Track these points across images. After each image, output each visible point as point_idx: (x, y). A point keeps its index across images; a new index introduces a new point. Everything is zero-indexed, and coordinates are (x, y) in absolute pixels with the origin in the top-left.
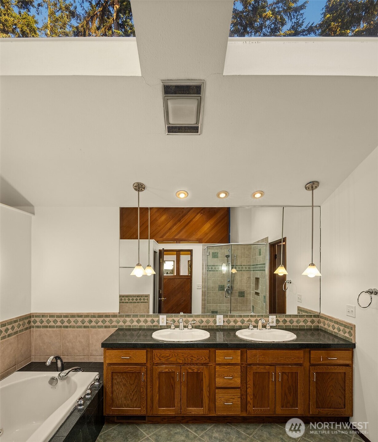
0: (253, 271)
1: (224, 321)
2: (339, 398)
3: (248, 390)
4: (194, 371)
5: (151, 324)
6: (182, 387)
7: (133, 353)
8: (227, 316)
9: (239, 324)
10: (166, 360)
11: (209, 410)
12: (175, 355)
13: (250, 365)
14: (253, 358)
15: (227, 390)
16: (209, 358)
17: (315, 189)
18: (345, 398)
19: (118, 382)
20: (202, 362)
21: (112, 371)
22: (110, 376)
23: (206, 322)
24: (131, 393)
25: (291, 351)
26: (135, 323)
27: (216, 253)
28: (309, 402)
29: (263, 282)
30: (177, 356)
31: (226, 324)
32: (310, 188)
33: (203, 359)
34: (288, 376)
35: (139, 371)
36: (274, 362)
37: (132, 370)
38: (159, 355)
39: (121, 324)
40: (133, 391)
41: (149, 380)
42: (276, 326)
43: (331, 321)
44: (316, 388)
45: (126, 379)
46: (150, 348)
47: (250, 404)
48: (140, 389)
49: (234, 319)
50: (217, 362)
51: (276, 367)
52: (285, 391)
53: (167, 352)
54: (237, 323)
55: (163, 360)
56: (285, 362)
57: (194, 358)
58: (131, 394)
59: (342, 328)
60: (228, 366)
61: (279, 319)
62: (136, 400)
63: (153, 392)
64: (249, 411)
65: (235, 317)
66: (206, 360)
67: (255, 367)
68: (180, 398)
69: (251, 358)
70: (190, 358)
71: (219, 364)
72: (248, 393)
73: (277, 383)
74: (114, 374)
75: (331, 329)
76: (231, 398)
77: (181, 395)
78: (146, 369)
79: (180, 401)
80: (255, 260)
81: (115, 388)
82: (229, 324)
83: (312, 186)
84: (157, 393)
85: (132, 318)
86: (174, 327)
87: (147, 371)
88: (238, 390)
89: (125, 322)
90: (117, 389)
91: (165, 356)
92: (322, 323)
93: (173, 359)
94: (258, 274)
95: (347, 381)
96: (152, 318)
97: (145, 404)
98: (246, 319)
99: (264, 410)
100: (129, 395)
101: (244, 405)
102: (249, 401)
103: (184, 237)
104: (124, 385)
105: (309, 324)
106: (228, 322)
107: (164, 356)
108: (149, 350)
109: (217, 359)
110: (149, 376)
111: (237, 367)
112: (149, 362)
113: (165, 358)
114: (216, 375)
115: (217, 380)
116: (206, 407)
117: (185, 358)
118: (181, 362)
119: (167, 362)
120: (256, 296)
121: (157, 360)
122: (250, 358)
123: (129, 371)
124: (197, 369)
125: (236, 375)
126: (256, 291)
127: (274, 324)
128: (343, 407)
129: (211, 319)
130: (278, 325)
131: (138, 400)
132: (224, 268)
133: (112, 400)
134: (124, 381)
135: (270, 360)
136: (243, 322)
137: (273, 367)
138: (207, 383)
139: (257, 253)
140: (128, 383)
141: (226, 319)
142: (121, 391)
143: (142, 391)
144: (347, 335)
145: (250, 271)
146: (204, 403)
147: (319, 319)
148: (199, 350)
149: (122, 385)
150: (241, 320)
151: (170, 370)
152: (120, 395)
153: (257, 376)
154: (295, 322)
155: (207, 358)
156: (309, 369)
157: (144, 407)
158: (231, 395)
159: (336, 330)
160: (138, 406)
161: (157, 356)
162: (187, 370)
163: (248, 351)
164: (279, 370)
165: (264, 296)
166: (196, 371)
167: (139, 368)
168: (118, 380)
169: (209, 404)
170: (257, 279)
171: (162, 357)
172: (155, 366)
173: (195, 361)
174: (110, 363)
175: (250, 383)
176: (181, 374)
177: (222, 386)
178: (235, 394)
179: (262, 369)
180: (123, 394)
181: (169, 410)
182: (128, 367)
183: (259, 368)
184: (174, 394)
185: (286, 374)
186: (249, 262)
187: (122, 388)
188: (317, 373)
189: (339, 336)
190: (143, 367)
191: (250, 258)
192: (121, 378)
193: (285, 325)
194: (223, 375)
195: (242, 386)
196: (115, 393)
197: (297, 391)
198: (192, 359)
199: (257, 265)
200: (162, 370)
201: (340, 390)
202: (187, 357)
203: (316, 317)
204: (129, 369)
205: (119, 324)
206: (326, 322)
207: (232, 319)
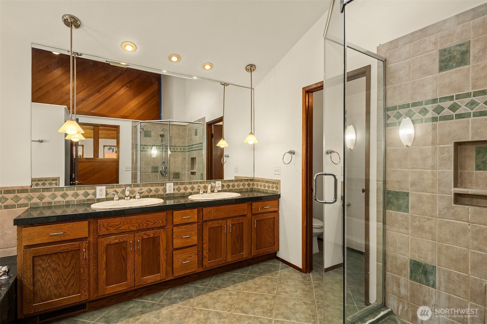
0: (189, 151)
1: (174, 189)
2: (270, 238)
3: (204, 246)
4: (150, 236)
5: (84, 198)
6: (136, 256)
7: (69, 227)
8: (177, 184)
9: (189, 191)
10: (115, 229)
11: (167, 274)
12: (127, 222)
13: (206, 221)
14: (208, 215)
15: (184, 250)
16: (166, 220)
17: (253, 71)
18: (274, 238)
19: (43, 269)
20: (159, 226)
21: (33, 255)
22: (30, 262)
23: (155, 191)
24: (65, 277)
25: (239, 205)
26: (59, 199)
27: (149, 132)
28: (251, 246)
29: (200, 161)
30: (130, 222)
31: (176, 191)
32: (250, 70)
33: (159, 222)
34: (236, 227)
35: (78, 248)
36: (225, 216)
37: (66, 248)
38: (106, 225)
39: (35, 200)
40: (68, 275)
41: (91, 257)
42: (222, 190)
43: (263, 181)
44: (256, 233)
45: (57, 261)
46: (93, 218)
47: (206, 258)
48: (80, 270)
49: (184, 186)
50: (174, 224)
51: (227, 220)
52: (234, 241)
53: (117, 220)
54: (187, 190)
55: (112, 230)
56: (235, 215)
57: (149, 223)
58: (65, 280)
59: (271, 185)
60: (186, 226)
61: (224, 184)
62: (73, 285)
63: (99, 269)
64: (205, 265)
65: (185, 184)
66: (163, 222)
67: (210, 223)
68: (133, 269)
69: (207, 215)
70: (146, 223)
71: (177, 225)
72: (204, 248)
73: (228, 234)
74: (36, 259)
75: (263, 188)
76: (188, 257)
77: (134, 266)
78: (88, 244)
79: (133, 272)
80: (191, 140)
81: (38, 276)
82: (179, 191)
83: (251, 68)
84: (104, 270)
85: (54, 192)
86: (118, 198)
87: (89, 246)
88: (195, 248)
89: (41, 198)
90: (42, 277)
91: (115, 225)
92: (255, 185)
93: (124, 228)
94: (194, 154)
95: (276, 224)
96: (85, 191)
97: (87, 286)
98: (196, 186)
99: (218, 260)
100: (62, 282)
101: (201, 262)
102: (205, 256)
103: (104, 112)
104: (54, 270)
105: (246, 187)
106: (179, 189)
107: (113, 225)
108: (92, 220)
109: (174, 220)
110: (92, 252)
111: (194, 225)
112: (91, 235)
113: (115, 227)
114: (174, 237)
115: (175, 241)
116: (163, 272)
117: (139, 224)
118: (135, 229)
119: (117, 231)
120: (192, 176)
121: (103, 231)
122: (205, 215)
123: (62, 250)
124: (153, 233)
125: (193, 233)
126: (192, 171)
127: (220, 189)
128: (273, 244)
129: (161, 188)
130: (224, 189)
131: (76, 284)
132: (154, 152)
133: (35, 294)
134: (53, 265)
135: (222, 215)
136: (193, 188)
137: (225, 221)
138: (165, 247)
139: (192, 134)
140: (61, 265)
141: (176, 187)
142: (49, 279)
143: (82, 272)
144: (274, 189)
145: (185, 152)
146: (161, 268)
147: (253, 182)
148: (155, 213)
149: (51, 271)
150: (191, 187)
151: (121, 240)
152: (47, 284)
153: (212, 231)
154: (236, 186)
155: (164, 221)
156: (251, 219)
157: (85, 291)
158: (188, 254)
159: (266, 188)
160: (77, 292)
161: (104, 226)
162: (142, 236)
163: (204, 209)
164: (229, 223)
165: (201, 174)
166: (151, 236)
167: (79, 244)
168: (44, 266)
169: (166, 268)
170: (193, 160)
171: (111, 227)
172: (101, 238)
173: (151, 225)
174: (29, 244)
175: (206, 238)
176: (134, 242)
177: (180, 247)
178: (192, 252)
179: (216, 224)
180: (52, 282)
181: (119, 286)
182: (61, 246)
183: (213, 223)
184: (126, 266)
185: (235, 226)
186: (184, 143)
187: (51, 275)
188: (256, 221)
189: (269, 192)
190: (84, 242)
191: (185, 139)
192: (49, 261)
193: (229, 189)
194: (181, 235)
195: (199, 243)
196: (38, 284)
197: (242, 239)
198: (148, 224)
199: (192, 145)
200: (111, 242)
201: (271, 231)
202: (142, 222)
203: (251, 181)
204: (62, 248)
205: (31, 202)
206: (259, 183)
207: (182, 187)
